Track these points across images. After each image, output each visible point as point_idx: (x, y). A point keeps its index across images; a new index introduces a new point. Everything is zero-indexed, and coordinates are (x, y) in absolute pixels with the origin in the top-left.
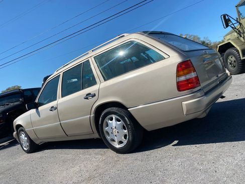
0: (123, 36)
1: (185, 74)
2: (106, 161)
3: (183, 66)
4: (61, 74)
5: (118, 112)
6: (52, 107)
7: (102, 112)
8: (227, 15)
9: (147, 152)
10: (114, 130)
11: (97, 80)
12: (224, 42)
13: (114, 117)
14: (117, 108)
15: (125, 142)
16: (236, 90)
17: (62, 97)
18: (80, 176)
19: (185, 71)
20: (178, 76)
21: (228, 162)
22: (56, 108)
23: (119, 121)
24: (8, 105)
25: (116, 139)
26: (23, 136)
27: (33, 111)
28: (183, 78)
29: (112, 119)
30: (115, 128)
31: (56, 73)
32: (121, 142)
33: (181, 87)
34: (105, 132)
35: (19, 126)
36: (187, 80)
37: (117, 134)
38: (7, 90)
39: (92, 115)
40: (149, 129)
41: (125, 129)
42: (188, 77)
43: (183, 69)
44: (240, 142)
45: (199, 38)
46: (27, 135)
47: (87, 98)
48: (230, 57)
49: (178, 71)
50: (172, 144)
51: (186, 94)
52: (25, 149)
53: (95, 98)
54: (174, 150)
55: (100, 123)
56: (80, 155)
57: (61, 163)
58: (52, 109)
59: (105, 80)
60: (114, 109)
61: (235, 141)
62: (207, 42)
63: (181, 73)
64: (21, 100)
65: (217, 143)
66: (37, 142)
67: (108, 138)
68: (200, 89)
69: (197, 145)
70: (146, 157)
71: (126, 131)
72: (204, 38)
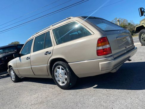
0: (70, 18)
1: (102, 46)
2: (53, 93)
3: (102, 40)
4: (34, 38)
5: (62, 64)
6: (28, 57)
7: (54, 63)
8: (143, 8)
9: (78, 90)
10: (60, 75)
11: (53, 44)
12: (140, 25)
13: (61, 67)
14: (62, 62)
15: (66, 82)
16: (142, 56)
17: (33, 52)
18: (36, 101)
19: (103, 44)
20: (98, 46)
21: (122, 103)
22: (30, 58)
23: (63, 70)
24: (8, 53)
25: (60, 80)
26: (12, 72)
27: (18, 58)
28: (100, 48)
29: (59, 68)
30: (60, 74)
31: (32, 37)
32: (63, 83)
33: (99, 53)
34: (55, 75)
35: (10, 66)
36: (103, 49)
37: (61, 77)
38: (12, 43)
39: (49, 65)
40: (80, 76)
41: (66, 75)
42: (104, 47)
43: (101, 42)
44: (133, 91)
45: (127, 21)
46: (14, 72)
47: (46, 54)
48: (142, 35)
49: (98, 43)
50: (94, 87)
51: (102, 58)
52: (13, 80)
53: (51, 55)
54: (93, 91)
55: (53, 70)
56: (41, 87)
57: (29, 91)
58: (28, 58)
59: (57, 44)
60: (61, 62)
61: (130, 90)
62: (132, 23)
63: (100, 44)
64: (15, 50)
65: (119, 90)
66: (19, 77)
67: (57, 79)
68: (112, 56)
69: (107, 90)
70: (76, 93)
71: (66, 76)
72: (131, 21)
